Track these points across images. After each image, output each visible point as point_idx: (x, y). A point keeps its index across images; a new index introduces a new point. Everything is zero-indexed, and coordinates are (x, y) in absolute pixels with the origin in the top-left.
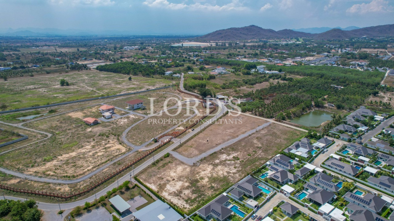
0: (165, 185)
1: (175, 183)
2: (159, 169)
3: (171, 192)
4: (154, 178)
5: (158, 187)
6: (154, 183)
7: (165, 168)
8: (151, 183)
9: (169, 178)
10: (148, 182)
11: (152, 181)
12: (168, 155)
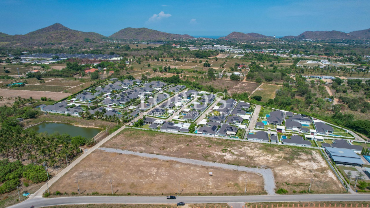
0: (317, 170)
1: (306, 166)
2: (309, 185)
3: (317, 164)
4: (323, 180)
5: (325, 172)
6: (327, 177)
7: (301, 182)
8: (331, 178)
9: (307, 172)
10: (333, 181)
11: (328, 179)
12: (280, 191)
